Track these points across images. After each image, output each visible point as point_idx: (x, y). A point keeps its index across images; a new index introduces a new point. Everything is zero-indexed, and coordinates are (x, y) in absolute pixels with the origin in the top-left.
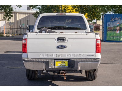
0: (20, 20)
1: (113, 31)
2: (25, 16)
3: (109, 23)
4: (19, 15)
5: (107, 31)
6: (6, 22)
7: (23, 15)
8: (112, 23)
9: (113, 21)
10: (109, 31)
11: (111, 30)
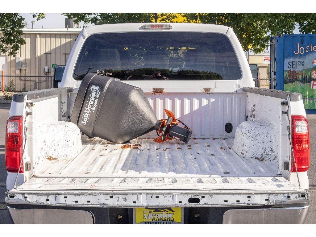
0: (46, 54)
1: (302, 82)
2: (58, 45)
3: (292, 60)
4: (43, 40)
5: (286, 83)
6: (6, 59)
7: (53, 40)
8: (297, 60)
9: (301, 55)
10: (291, 81)
11: (296, 80)
